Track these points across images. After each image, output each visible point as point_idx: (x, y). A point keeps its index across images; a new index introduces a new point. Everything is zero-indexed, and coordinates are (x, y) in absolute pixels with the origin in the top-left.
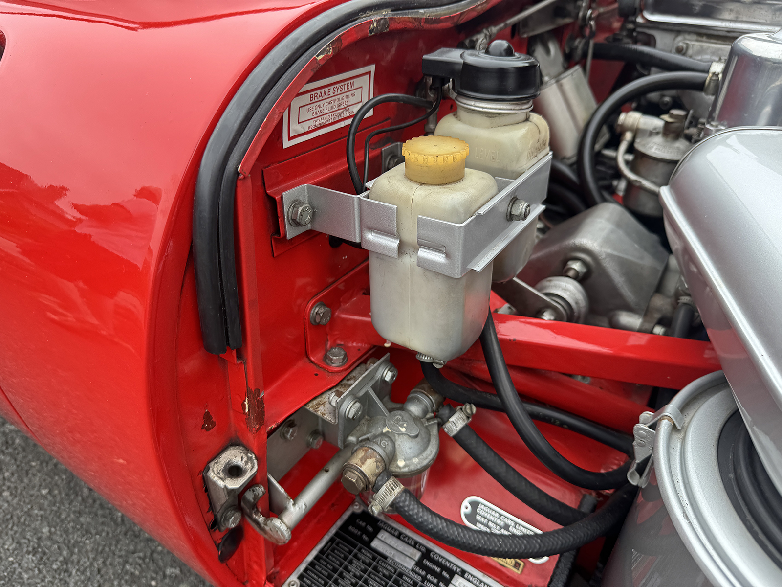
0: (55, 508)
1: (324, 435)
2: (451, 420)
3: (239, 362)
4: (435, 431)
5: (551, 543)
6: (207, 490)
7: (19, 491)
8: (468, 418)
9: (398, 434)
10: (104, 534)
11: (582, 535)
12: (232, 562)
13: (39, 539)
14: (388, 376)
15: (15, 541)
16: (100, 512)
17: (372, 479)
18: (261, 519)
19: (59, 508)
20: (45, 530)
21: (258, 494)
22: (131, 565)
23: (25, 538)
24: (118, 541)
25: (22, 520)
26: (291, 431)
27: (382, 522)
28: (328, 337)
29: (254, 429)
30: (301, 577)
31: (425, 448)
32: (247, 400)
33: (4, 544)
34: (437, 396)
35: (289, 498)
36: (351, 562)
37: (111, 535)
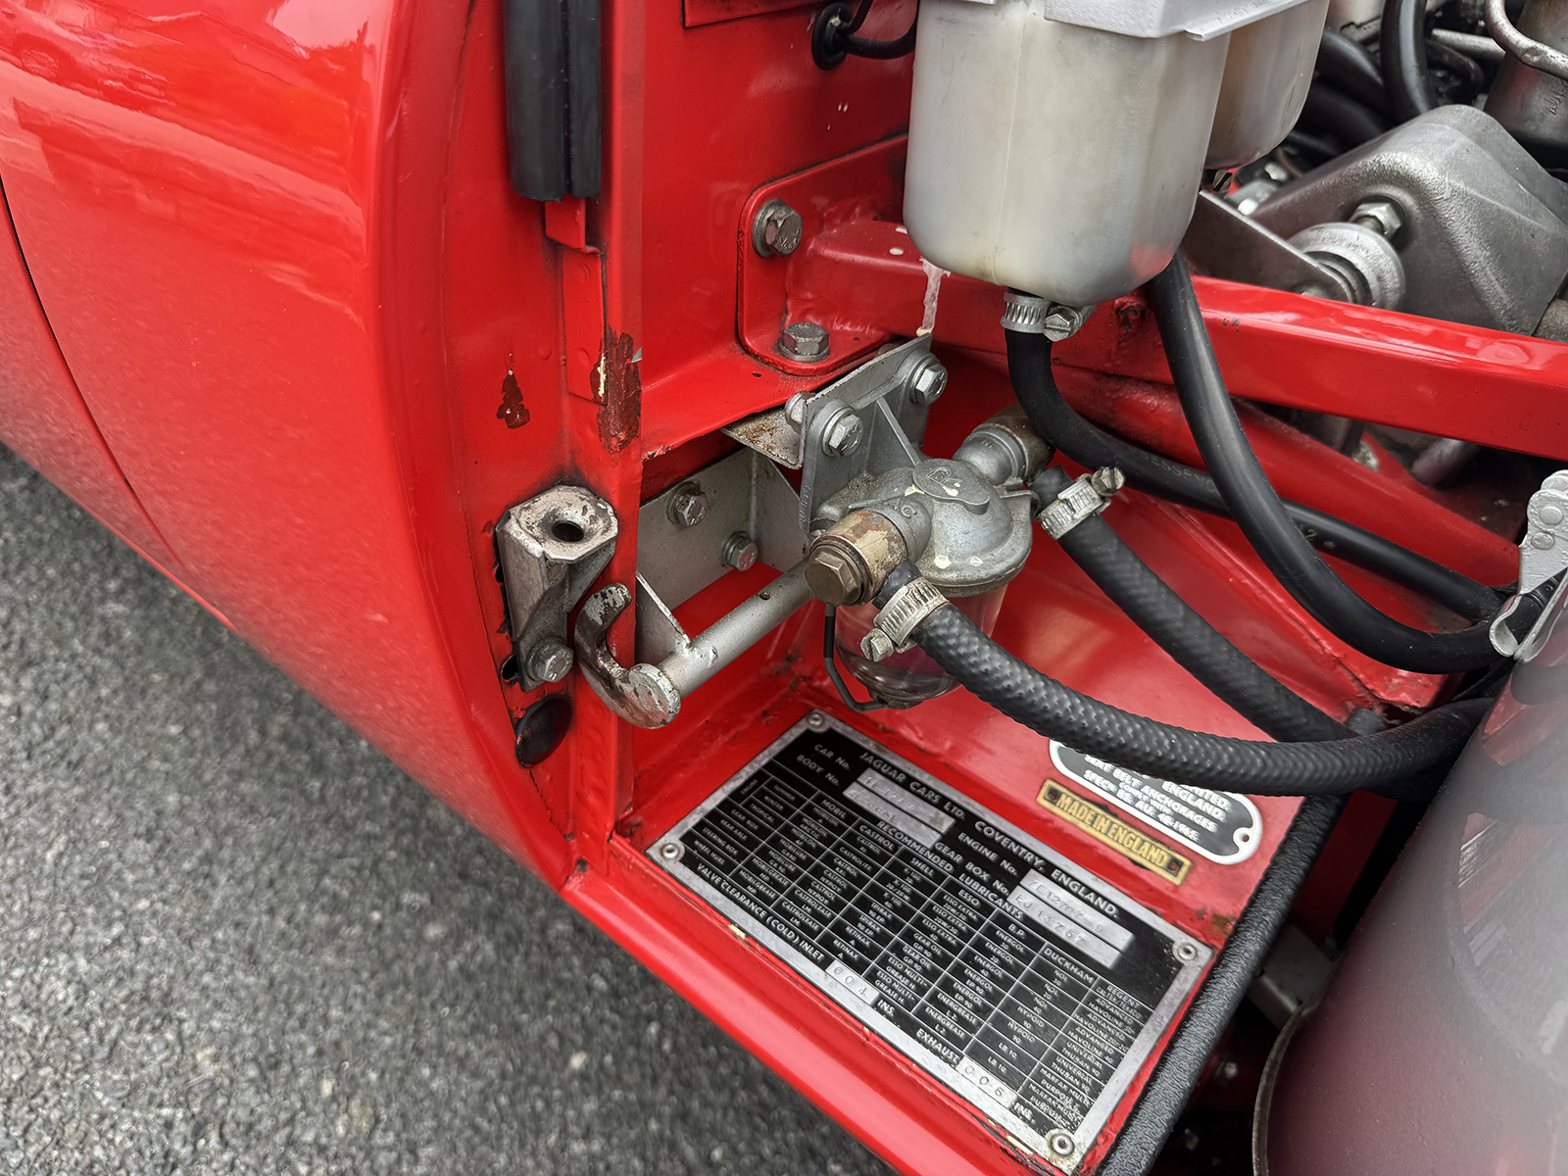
0: (192, 761)
1: (758, 543)
2: (1062, 496)
3: (590, 249)
4: (1023, 512)
5: (1290, 764)
6: (501, 576)
7: (126, 724)
8: (1103, 499)
9: (940, 500)
10: (284, 818)
11: (1363, 761)
12: (544, 773)
13: (159, 813)
14: (925, 380)
15: (114, 811)
16: (279, 777)
17: (879, 573)
18: (615, 670)
19: (201, 762)
20: (172, 799)
21: (615, 603)
22: (334, 877)
23: (132, 808)
24: (311, 834)
25: (130, 776)
26: (691, 502)
27: (870, 754)
28: (789, 304)
29: (614, 442)
30: (688, 838)
31: (1001, 541)
32: (602, 362)
33: (93, 816)
34: (1035, 442)
35: (681, 631)
36: (798, 821)
37: (298, 820)
